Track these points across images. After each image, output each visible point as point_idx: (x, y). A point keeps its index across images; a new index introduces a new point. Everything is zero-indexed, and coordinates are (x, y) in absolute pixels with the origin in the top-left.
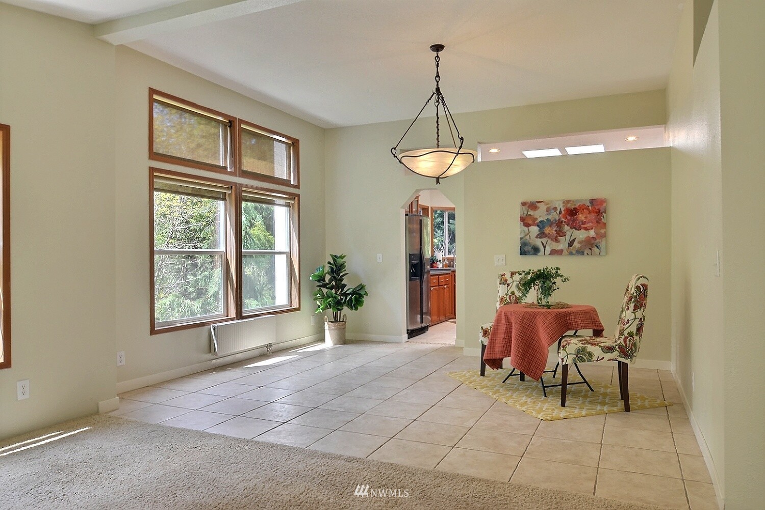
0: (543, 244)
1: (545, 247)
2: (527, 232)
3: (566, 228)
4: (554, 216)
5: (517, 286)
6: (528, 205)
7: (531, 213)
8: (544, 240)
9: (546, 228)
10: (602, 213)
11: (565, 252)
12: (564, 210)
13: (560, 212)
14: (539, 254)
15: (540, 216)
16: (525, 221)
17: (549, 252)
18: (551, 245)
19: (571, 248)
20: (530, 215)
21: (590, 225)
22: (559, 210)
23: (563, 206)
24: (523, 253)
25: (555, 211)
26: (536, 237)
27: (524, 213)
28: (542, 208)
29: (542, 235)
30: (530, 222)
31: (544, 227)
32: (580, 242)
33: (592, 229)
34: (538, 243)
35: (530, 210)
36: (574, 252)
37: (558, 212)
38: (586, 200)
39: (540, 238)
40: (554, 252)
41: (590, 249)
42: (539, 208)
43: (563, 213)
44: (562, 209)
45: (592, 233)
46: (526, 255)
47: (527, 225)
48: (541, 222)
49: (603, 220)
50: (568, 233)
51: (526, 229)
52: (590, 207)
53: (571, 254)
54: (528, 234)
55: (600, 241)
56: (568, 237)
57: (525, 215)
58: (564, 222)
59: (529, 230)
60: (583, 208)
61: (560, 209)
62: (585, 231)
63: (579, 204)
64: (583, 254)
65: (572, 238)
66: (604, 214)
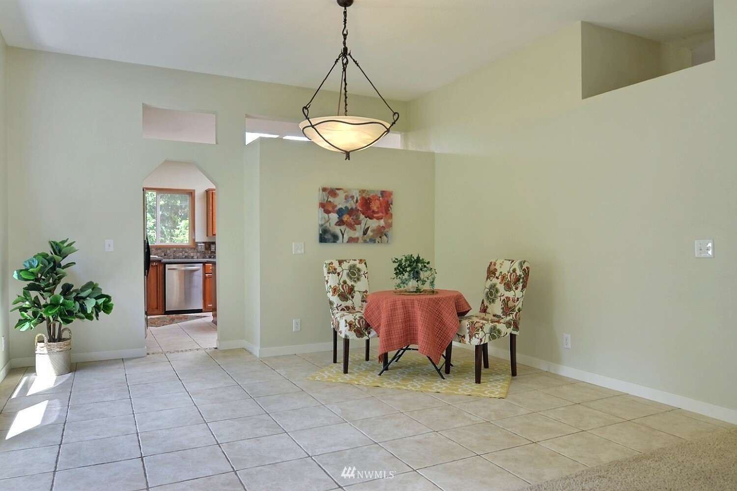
0: (341, 232)
1: (343, 235)
2: (327, 219)
3: (362, 217)
4: (351, 204)
5: (348, 274)
6: (328, 191)
7: (331, 199)
8: (343, 228)
9: (344, 216)
10: (389, 205)
11: (361, 240)
12: (360, 199)
13: (357, 201)
14: (338, 242)
15: (339, 204)
16: (326, 207)
17: (347, 240)
18: (349, 233)
19: (366, 236)
20: (330, 202)
21: (380, 214)
22: (355, 198)
23: (360, 195)
24: (322, 240)
25: (353, 200)
26: (336, 225)
27: (324, 200)
28: (341, 195)
29: (340, 223)
30: (330, 209)
31: (342, 215)
32: (373, 231)
33: (382, 219)
34: (337, 230)
35: (330, 196)
36: (368, 240)
37: (355, 200)
38: (378, 191)
39: (339, 225)
40: (351, 240)
41: (381, 237)
42: (338, 195)
43: (359, 201)
44: (359, 198)
45: (382, 223)
46: (326, 242)
47: (327, 212)
48: (341, 209)
49: (390, 211)
50: (363, 221)
51: (326, 215)
52: (381, 198)
53: (365, 242)
54: (328, 221)
55: (388, 230)
56: (363, 225)
57: (325, 201)
58: (361, 211)
59: (329, 217)
60: (375, 198)
61: (357, 198)
62: (377, 220)
63: (372, 194)
64: (375, 242)
65: (366, 227)
66: (391, 205)
